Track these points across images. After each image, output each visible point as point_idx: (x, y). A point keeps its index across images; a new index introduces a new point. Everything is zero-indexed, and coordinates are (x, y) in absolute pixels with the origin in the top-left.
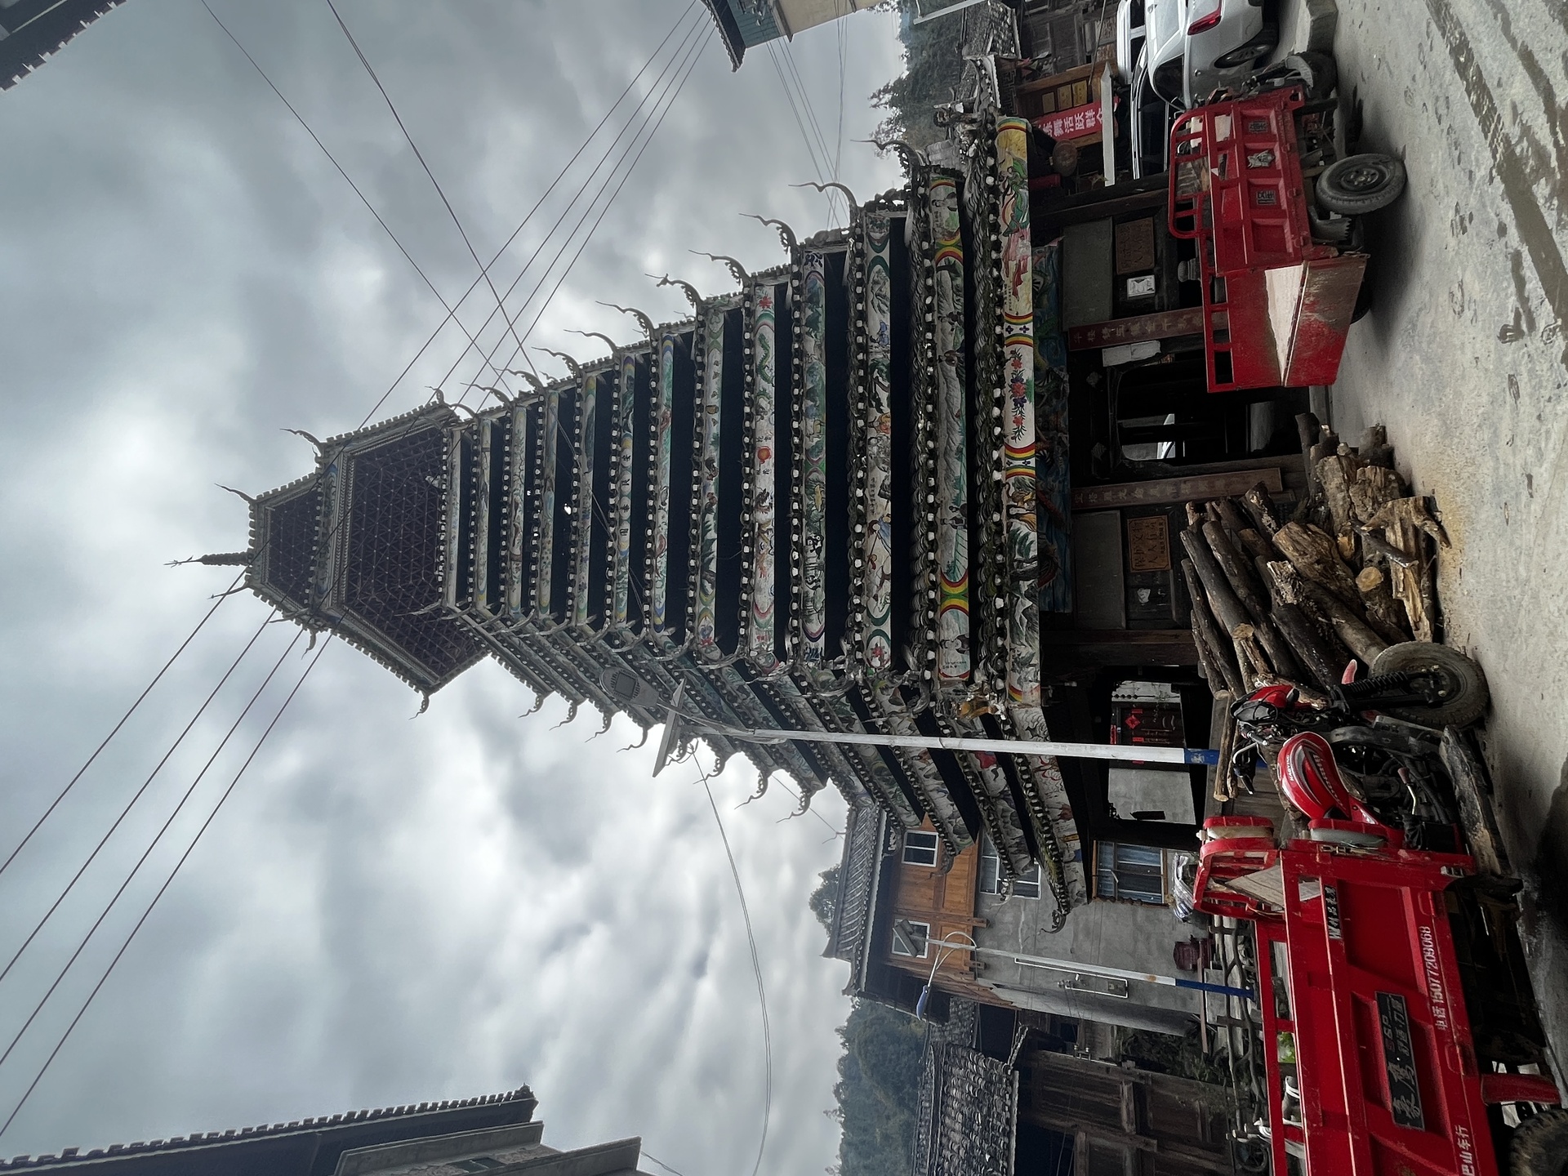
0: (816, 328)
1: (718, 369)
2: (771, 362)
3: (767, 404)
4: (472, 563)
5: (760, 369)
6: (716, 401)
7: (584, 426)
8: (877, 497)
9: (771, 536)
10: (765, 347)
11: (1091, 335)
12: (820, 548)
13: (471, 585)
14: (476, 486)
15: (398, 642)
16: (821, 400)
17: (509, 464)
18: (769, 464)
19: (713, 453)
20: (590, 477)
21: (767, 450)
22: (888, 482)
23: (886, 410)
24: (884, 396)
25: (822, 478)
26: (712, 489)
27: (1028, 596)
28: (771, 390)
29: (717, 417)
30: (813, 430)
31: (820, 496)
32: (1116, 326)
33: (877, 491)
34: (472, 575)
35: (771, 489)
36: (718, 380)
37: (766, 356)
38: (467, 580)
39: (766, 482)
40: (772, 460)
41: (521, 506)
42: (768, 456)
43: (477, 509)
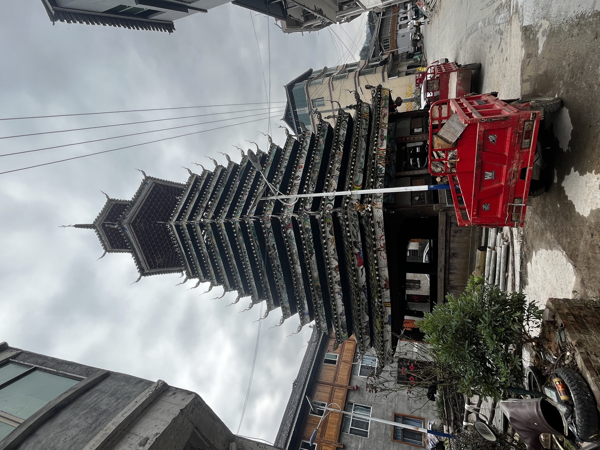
0: (324, 137)
1: (290, 151)
2: (308, 146)
3: (304, 156)
4: (186, 209)
5: (304, 148)
6: (288, 158)
7: (241, 169)
8: (335, 170)
9: (298, 187)
10: (307, 143)
11: (404, 139)
12: (314, 187)
13: (184, 215)
14: (197, 188)
15: (142, 247)
16: (322, 152)
17: (211, 181)
18: (302, 170)
19: (283, 170)
20: (238, 183)
21: (302, 166)
22: (339, 167)
23: (342, 151)
24: (342, 148)
25: (318, 170)
26: (281, 178)
27: (381, 181)
28: (306, 153)
29: (287, 162)
30: (318, 159)
31: (317, 174)
32: (411, 137)
33: (336, 168)
34: (185, 212)
35: (301, 175)
36: (290, 153)
37: (306, 145)
38: (182, 213)
39: (300, 173)
40: (303, 169)
41: (211, 193)
42: (302, 167)
43: (195, 194)
